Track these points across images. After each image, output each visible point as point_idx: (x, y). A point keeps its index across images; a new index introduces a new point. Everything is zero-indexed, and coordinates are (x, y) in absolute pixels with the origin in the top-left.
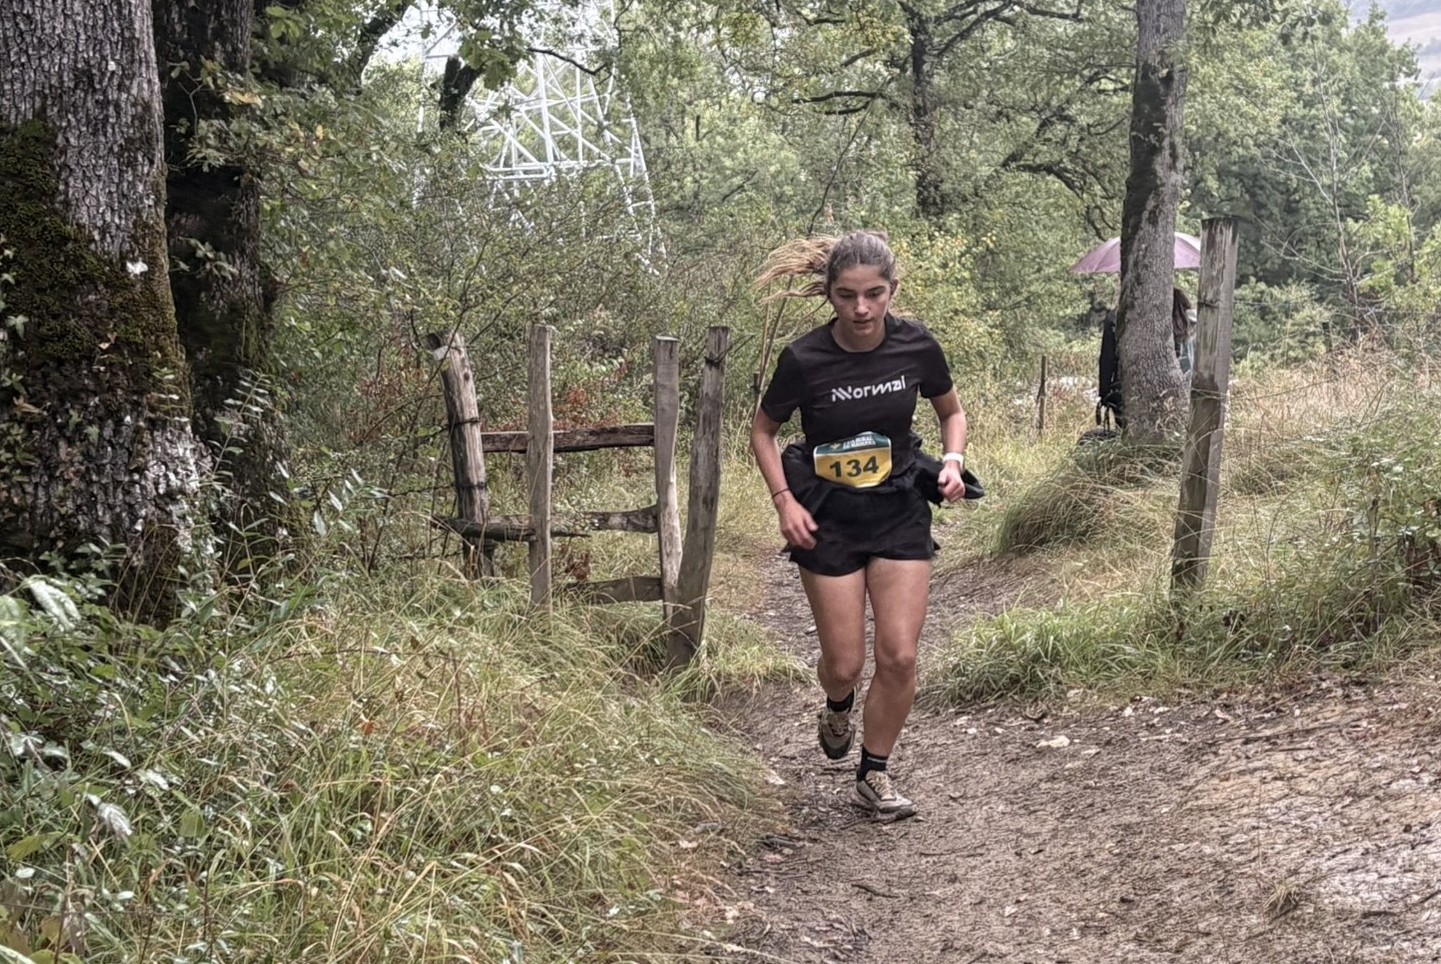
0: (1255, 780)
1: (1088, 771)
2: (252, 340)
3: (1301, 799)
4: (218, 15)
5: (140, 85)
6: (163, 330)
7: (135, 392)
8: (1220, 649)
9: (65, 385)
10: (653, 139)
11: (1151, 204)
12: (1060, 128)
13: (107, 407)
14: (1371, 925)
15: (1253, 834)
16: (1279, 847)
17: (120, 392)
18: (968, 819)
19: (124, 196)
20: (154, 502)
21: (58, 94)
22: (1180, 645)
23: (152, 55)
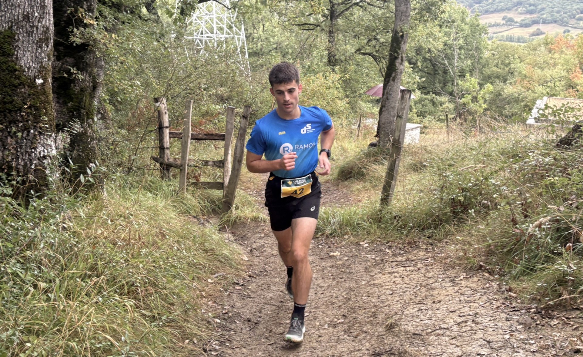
0: (392, 276)
1: (343, 265)
2: (87, 101)
3: (405, 285)
5: (46, 21)
6: (47, 102)
7: (35, 123)
8: (392, 226)
9: (11, 118)
10: (249, 30)
11: (393, 75)
12: (374, 42)
13: (25, 127)
14: (414, 338)
16: (395, 302)
17: (30, 122)
19: (37, 57)
20: (39, 159)
21: (17, 22)
22: (380, 224)
23: (51, 11)
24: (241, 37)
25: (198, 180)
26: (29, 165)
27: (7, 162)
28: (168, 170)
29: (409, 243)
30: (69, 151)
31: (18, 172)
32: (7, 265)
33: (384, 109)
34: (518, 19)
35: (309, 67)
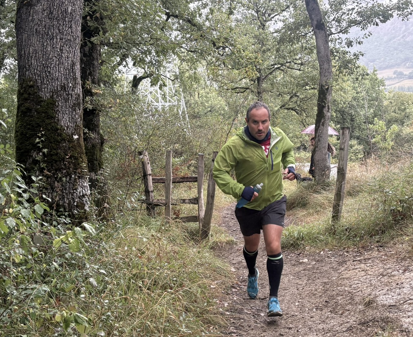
0: (357, 271)
1: (313, 268)
2: (98, 154)
3: (369, 276)
4: (90, 69)
5: (77, 90)
6: (82, 153)
7: (75, 169)
8: (345, 237)
9: (57, 167)
10: (187, 98)
11: (323, 121)
12: (295, 99)
13: (68, 173)
14: (391, 308)
15: (358, 285)
17: (71, 169)
19: (73, 118)
20: (79, 198)
21: (57, 92)
22: (334, 236)
23: (80, 82)
24: (181, 103)
25: (178, 216)
26: (72, 203)
27: (56, 201)
28: (154, 209)
31: (65, 209)
34: (407, 72)
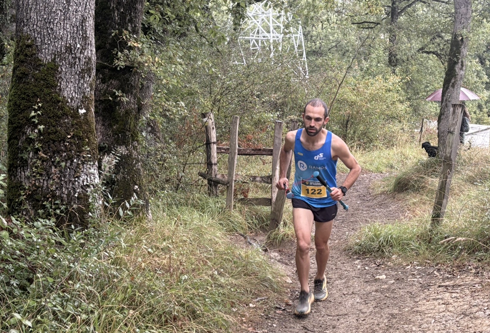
0: (436, 303)
1: (388, 289)
2: (132, 123)
4: (130, 14)
5: (88, 52)
6: (90, 132)
7: (78, 152)
9: (55, 148)
10: (307, 28)
11: (453, 81)
12: (438, 40)
13: (69, 156)
17: (73, 152)
18: (346, 303)
19: (80, 88)
20: (82, 187)
21: (60, 54)
22: (430, 245)
23: (93, 41)
24: (298, 35)
25: (246, 196)
26: (72, 194)
27: (51, 191)
28: (216, 186)
29: (458, 267)
30: (115, 173)
31: (62, 201)
32: (48, 300)
33: (442, 117)
35: (368, 69)
